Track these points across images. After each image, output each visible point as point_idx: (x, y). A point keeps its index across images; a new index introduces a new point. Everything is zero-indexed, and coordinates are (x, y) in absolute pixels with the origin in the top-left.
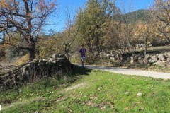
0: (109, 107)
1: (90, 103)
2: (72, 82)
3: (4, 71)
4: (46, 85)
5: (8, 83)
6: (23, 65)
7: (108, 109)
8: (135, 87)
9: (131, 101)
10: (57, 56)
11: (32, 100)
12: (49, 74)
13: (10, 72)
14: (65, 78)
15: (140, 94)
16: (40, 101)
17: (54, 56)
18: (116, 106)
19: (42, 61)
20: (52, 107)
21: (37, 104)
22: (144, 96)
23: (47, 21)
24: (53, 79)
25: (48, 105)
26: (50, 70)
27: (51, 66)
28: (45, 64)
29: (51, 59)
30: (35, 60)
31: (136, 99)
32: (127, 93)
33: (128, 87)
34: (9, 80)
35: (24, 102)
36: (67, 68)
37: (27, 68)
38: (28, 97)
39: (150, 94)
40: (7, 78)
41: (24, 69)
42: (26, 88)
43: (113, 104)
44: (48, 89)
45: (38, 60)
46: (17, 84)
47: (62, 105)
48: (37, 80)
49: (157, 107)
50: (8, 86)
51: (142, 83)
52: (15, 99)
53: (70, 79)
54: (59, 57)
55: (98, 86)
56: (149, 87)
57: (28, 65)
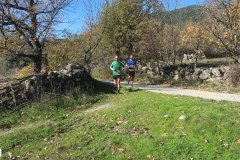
0: (142, 133)
1: (117, 128)
2: (94, 102)
4: (58, 106)
5: (5, 103)
6: (26, 78)
7: (141, 136)
8: (177, 109)
9: (170, 126)
10: (73, 67)
11: (39, 124)
12: (63, 90)
13: (8, 88)
14: (84, 97)
15: (182, 117)
16: (50, 125)
17: (69, 67)
18: (151, 132)
19: (52, 73)
20: (67, 134)
21: (46, 128)
22: (187, 119)
23: (58, 17)
24: (68, 98)
25: (62, 131)
26: (63, 85)
27: (65, 81)
28: (56, 78)
29: (65, 72)
30: (43, 71)
31: (176, 124)
32: (166, 116)
33: (168, 109)
34: (7, 98)
35: (29, 126)
36: (87, 84)
37: (32, 83)
38: (33, 121)
39: (195, 117)
40: (4, 95)
41: (27, 84)
42: (32, 109)
43: (147, 129)
44: (62, 112)
45: (47, 72)
46: (18, 104)
47: (79, 131)
48: (46, 98)
49: (203, 133)
50: (6, 106)
51: (186, 104)
52: (16, 123)
53: (91, 98)
54: (76, 68)
55: (128, 108)
56: (195, 108)
57: (34, 78)
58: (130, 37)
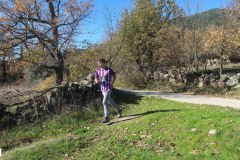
0: (168, 149)
1: (140, 144)
2: (115, 114)
3: (22, 99)
4: (79, 118)
5: (27, 115)
6: (48, 90)
7: (167, 153)
8: (206, 122)
9: (199, 141)
11: (60, 138)
12: (84, 102)
13: (30, 101)
15: (213, 132)
16: (71, 139)
17: (89, 77)
18: (177, 148)
19: (73, 85)
20: (88, 149)
21: (66, 143)
22: (218, 134)
23: (79, 28)
24: (89, 109)
25: (83, 146)
26: (84, 97)
27: (86, 92)
28: (77, 89)
29: (86, 82)
30: (64, 83)
31: (206, 139)
32: (194, 130)
33: (195, 122)
34: (30, 111)
35: (50, 141)
37: (53, 95)
38: (54, 134)
39: (227, 132)
40: (26, 107)
41: (48, 96)
42: (53, 122)
43: (173, 145)
44: (82, 124)
46: (39, 117)
47: (101, 146)
48: (67, 110)
49: (238, 151)
50: (28, 119)
51: (216, 116)
52: (37, 137)
53: (112, 109)
55: (151, 120)
56: (226, 121)
57: (55, 90)
58: (150, 44)
